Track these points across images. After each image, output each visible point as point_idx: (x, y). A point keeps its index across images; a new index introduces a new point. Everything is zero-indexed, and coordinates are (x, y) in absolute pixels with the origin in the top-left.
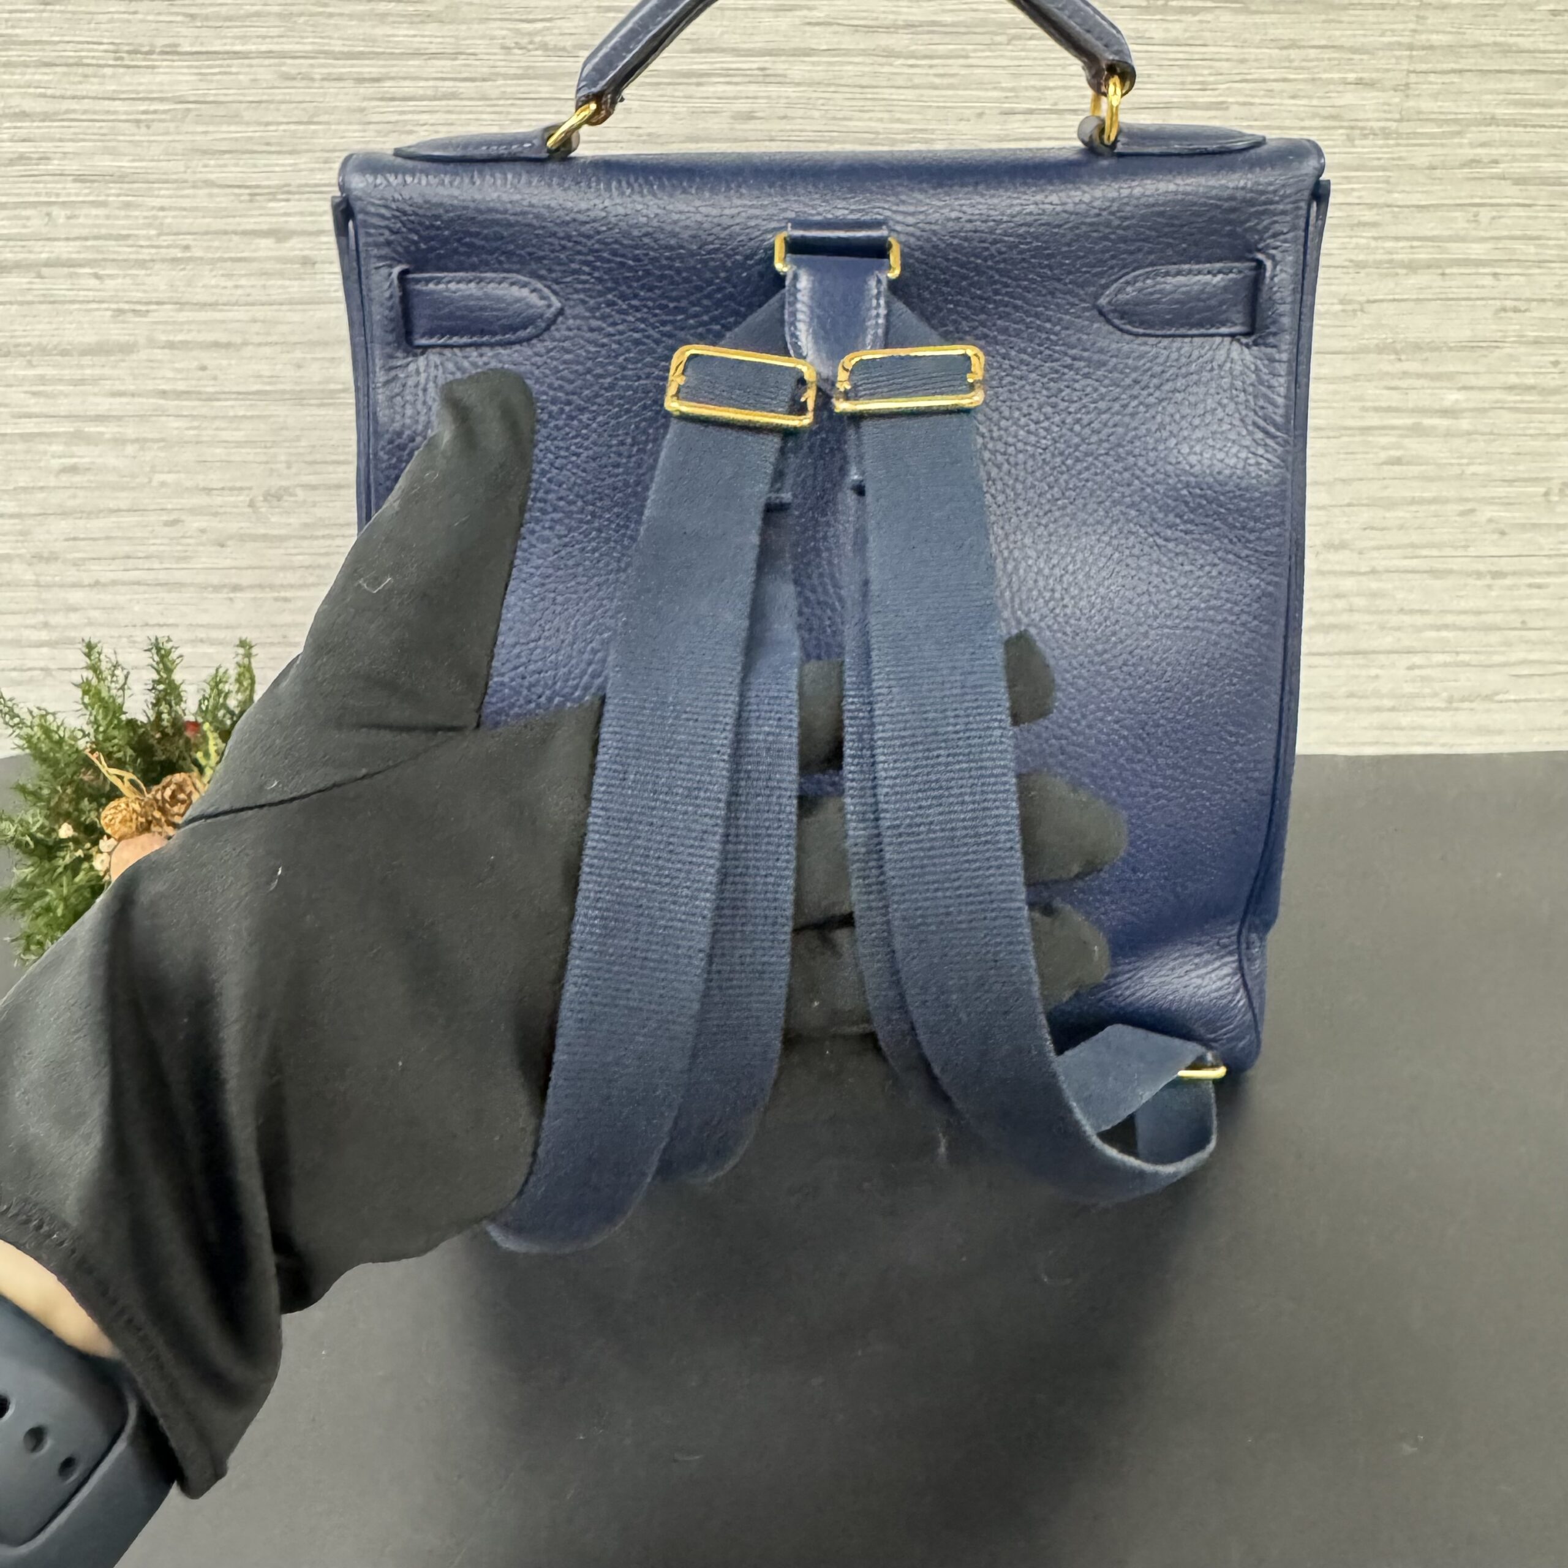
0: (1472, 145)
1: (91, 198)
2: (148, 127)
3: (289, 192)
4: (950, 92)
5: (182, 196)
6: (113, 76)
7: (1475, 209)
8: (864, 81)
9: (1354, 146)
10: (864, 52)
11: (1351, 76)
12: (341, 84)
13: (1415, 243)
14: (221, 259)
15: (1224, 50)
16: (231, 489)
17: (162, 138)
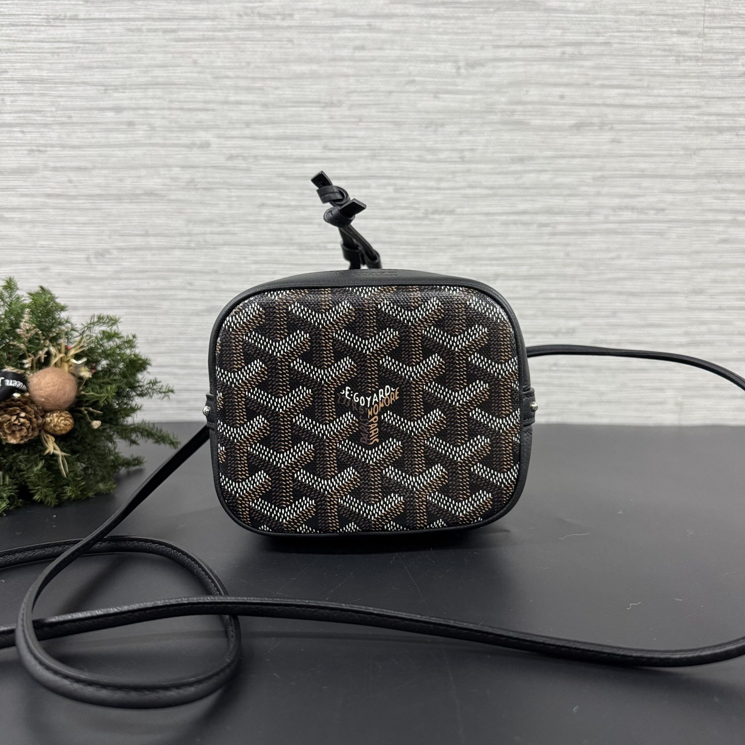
1: (25, 92)
2: (58, 56)
3: (125, 89)
4: (465, 37)
6: (45, 30)
9: (680, 66)
10: (420, 17)
11: (674, 29)
12: (157, 34)
13: (721, 118)
14: (87, 123)
15: (606, 16)
16: (78, 250)
17: (64, 61)
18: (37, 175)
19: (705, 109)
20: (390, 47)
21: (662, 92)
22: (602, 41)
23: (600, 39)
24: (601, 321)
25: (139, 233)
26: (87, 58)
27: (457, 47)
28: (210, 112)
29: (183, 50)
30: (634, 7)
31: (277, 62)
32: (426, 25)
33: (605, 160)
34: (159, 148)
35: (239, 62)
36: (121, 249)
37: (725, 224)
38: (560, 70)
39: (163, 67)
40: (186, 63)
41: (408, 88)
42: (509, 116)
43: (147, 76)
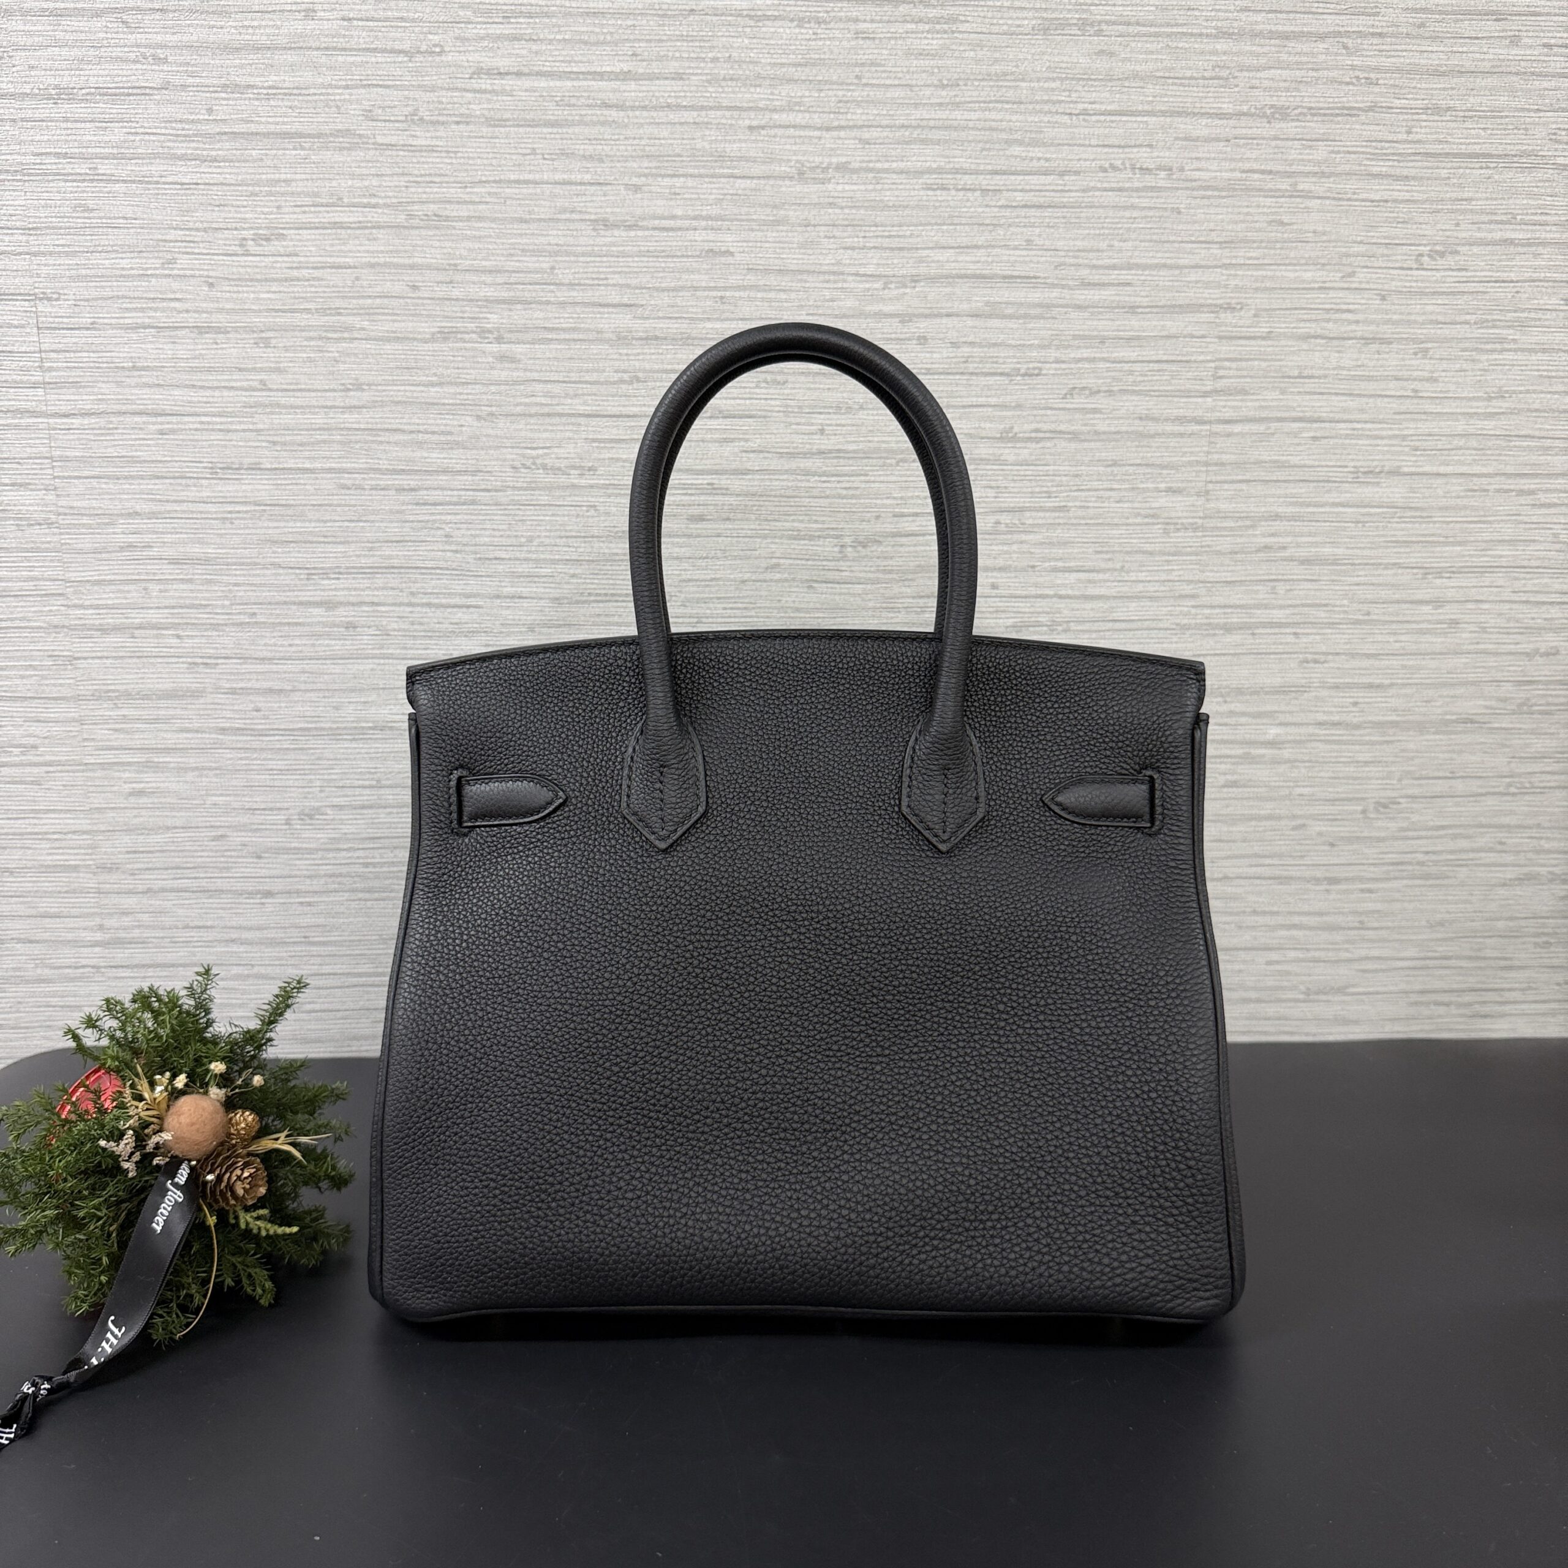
0: (1263, 535)
1: (181, 577)
2: (232, 523)
3: (340, 573)
4: (854, 501)
5: (254, 575)
6: (210, 485)
7: (1272, 584)
8: (789, 493)
9: (1170, 538)
10: (787, 472)
11: (1163, 486)
12: (386, 493)
13: (1229, 610)
14: (281, 624)
15: (1062, 468)
16: (271, 809)
17: (242, 532)
18: (202, 701)
19: (1206, 600)
20: (742, 515)
21: (1142, 576)
22: (1057, 504)
23: (1052, 503)
25: (367, 783)
26: (277, 528)
27: (842, 515)
28: (472, 610)
29: (427, 518)
31: (571, 537)
32: (795, 484)
34: (395, 661)
35: (516, 536)
36: (340, 807)
37: (1233, 760)
38: (993, 547)
39: (397, 542)
40: (434, 536)
41: (768, 576)
42: (917, 613)
43: (373, 556)
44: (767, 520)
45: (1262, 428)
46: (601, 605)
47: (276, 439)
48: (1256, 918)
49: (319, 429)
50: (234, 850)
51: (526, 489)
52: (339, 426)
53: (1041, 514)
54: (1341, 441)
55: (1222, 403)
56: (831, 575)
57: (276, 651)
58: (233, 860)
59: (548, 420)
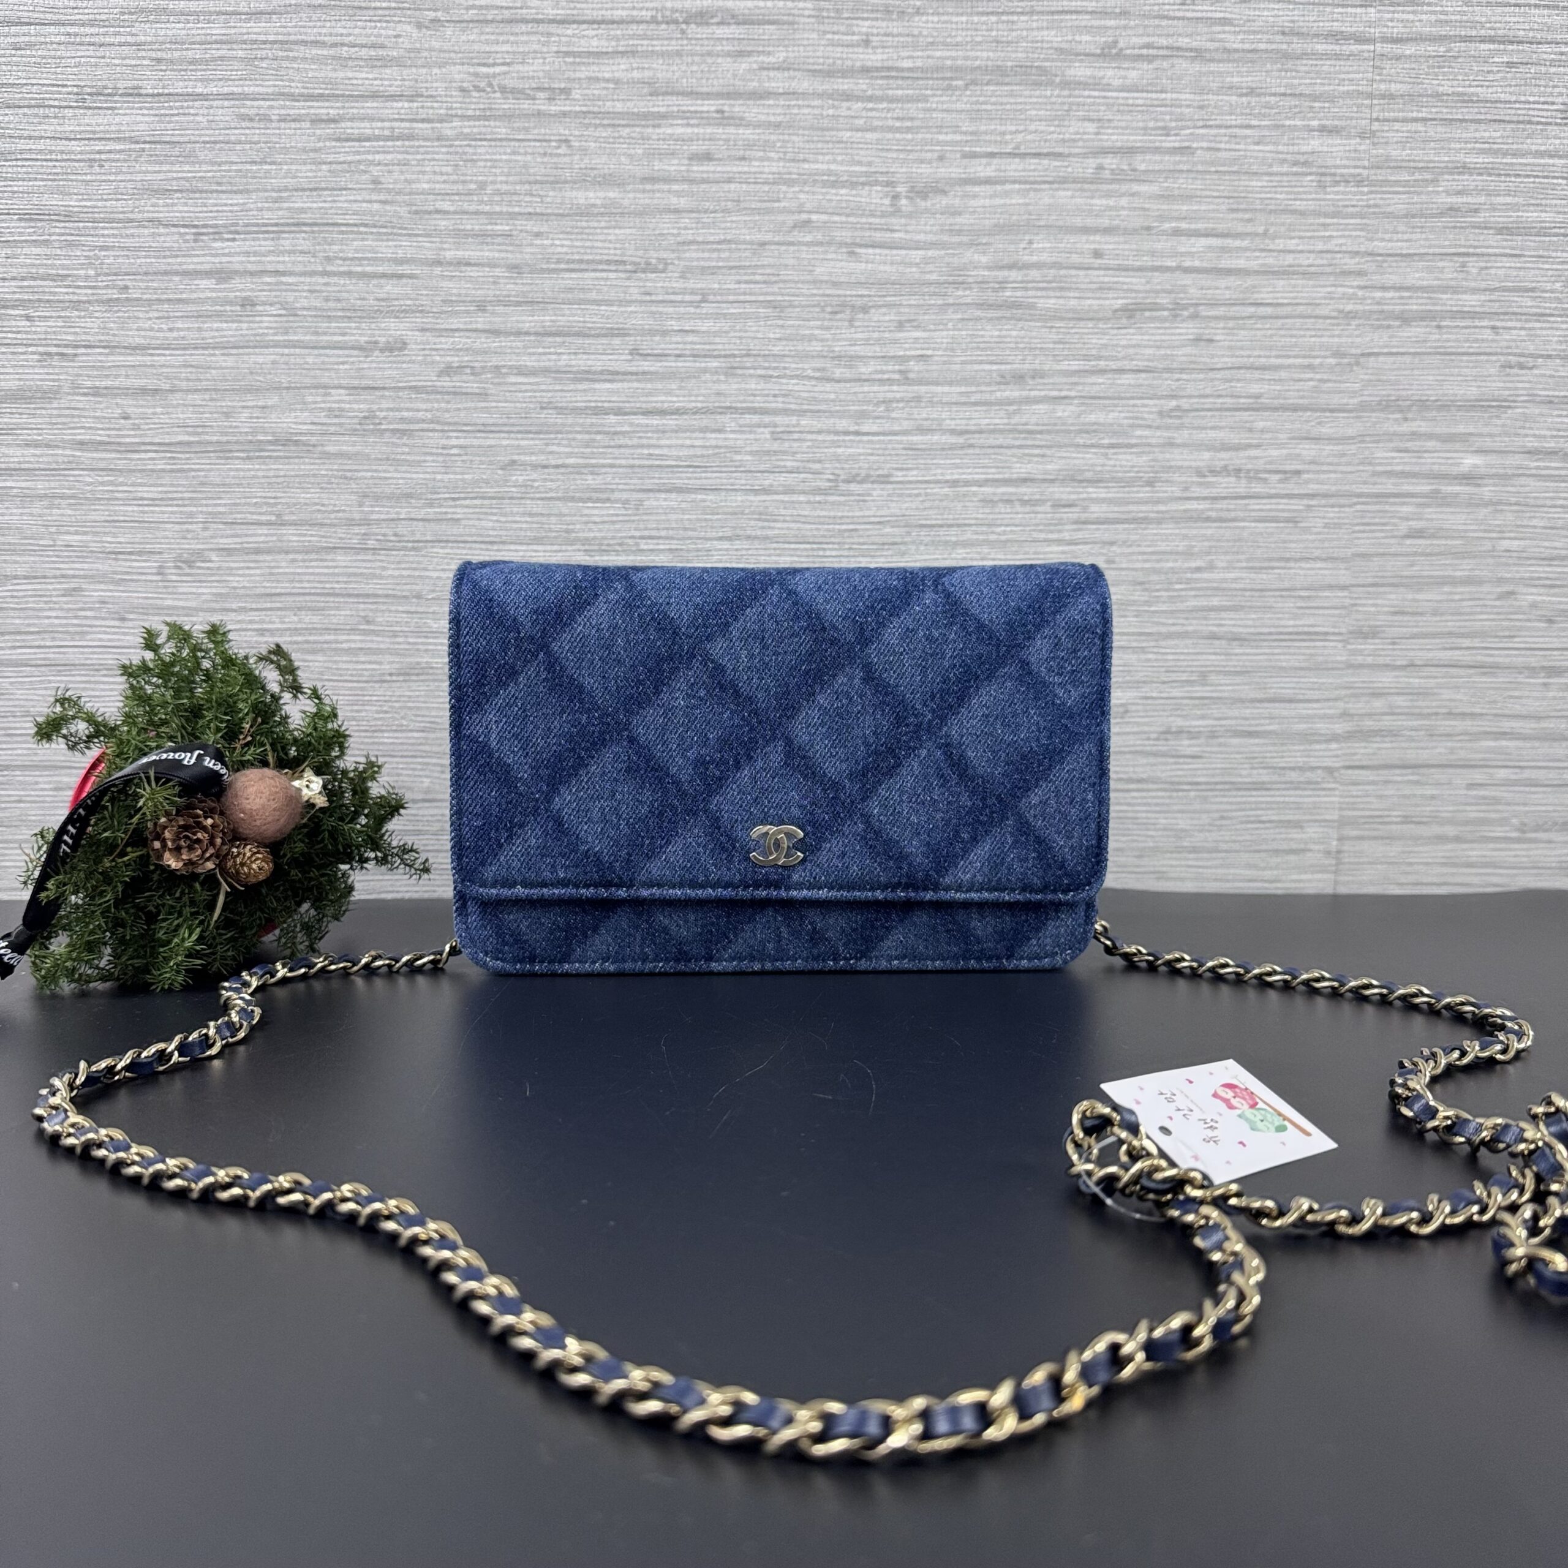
0: (1448, 193)
1: (34, 238)
2: (101, 166)
3: (238, 233)
4: (910, 136)
5: (127, 236)
6: (74, 116)
7: (1461, 259)
8: (824, 124)
9: (1326, 193)
10: (821, 95)
11: (1315, 123)
12: (298, 125)
14: (159, 300)
15: (1183, 96)
16: (140, 553)
17: (112, 178)
18: (57, 402)
19: (1376, 279)
20: (761, 154)
21: (1292, 244)
22: (1177, 145)
23: (1171, 142)
24: (1176, 693)
25: (263, 518)
26: (159, 172)
27: (895, 155)
28: (404, 281)
29: (349, 158)
30: (1235, 79)
31: (536, 182)
32: (831, 112)
33: (1184, 376)
34: (303, 351)
35: (464, 182)
36: (228, 551)
37: (1419, 500)
38: (1094, 201)
39: (311, 190)
40: (357, 183)
41: (797, 236)
42: (995, 290)
43: (280, 209)
44: (793, 160)
45: (1442, 49)
46: (574, 275)
47: (159, 55)
48: (1452, 723)
49: (216, 42)
50: (91, 609)
51: (479, 118)
52: (240, 38)
53: (1157, 157)
54: (1543, 69)
55: (1390, 16)
56: (878, 236)
57: (153, 338)
58: (88, 622)
59: (508, 28)
